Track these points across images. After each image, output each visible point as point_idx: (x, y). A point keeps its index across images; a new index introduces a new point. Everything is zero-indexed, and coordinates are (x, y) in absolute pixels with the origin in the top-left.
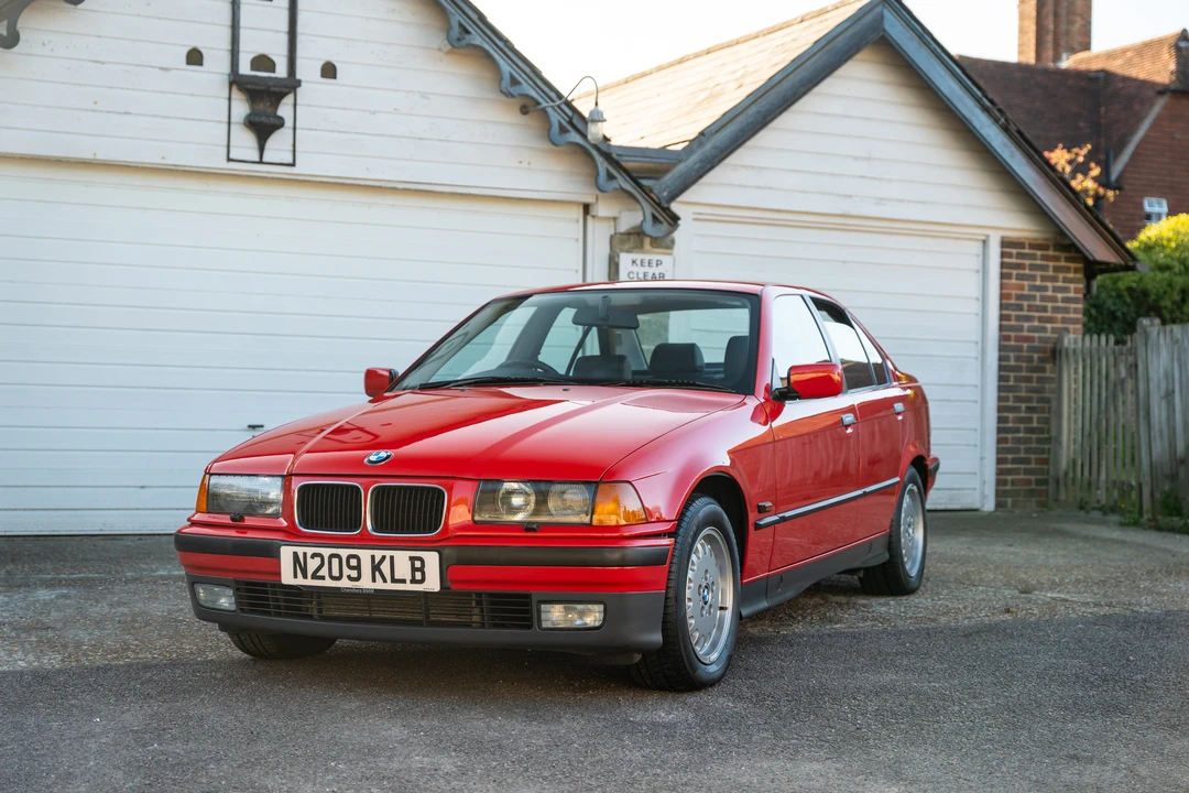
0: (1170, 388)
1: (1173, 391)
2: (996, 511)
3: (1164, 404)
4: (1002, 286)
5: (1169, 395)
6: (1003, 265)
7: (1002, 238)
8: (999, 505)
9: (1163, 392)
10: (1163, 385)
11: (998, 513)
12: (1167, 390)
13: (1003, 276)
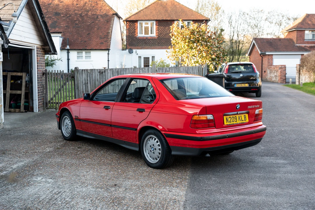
0: (86, 82)
1: (88, 83)
2: (38, 112)
3: (84, 86)
4: (37, 58)
5: (86, 84)
6: (37, 53)
7: (37, 47)
8: (39, 110)
9: (84, 83)
10: (84, 82)
11: (39, 112)
12: (85, 83)
13: (37, 56)
